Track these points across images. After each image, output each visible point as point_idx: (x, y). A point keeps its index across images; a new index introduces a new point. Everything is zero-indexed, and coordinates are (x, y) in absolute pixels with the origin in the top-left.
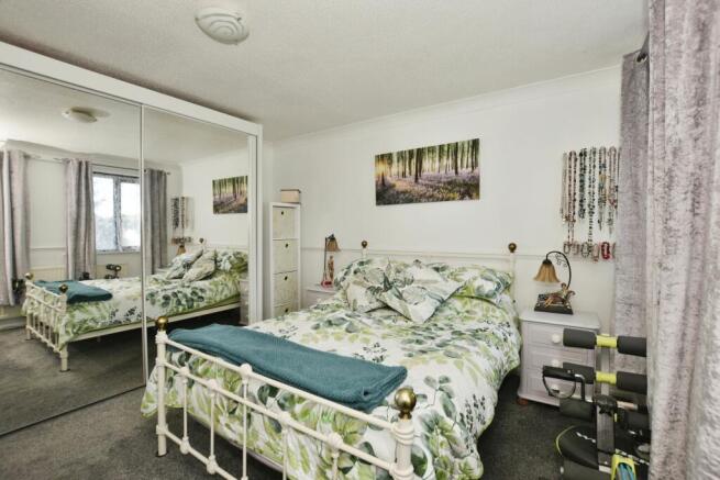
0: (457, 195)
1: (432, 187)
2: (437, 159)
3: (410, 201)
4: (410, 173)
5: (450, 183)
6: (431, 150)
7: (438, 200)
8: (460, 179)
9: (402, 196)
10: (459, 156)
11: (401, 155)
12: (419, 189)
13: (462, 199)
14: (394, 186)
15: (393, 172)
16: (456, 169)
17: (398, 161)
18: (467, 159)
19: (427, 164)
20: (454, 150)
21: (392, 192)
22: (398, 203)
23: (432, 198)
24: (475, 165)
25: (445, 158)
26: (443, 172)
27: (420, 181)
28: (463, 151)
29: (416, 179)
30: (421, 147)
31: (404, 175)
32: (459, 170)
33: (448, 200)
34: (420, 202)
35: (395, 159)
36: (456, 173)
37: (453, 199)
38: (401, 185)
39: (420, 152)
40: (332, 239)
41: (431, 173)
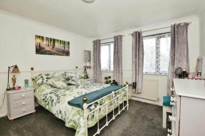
0: (65, 55)
1: (58, 51)
2: (59, 43)
3: (51, 54)
4: (51, 45)
5: (63, 51)
6: (58, 40)
7: (60, 55)
8: (65, 51)
9: (48, 52)
10: (65, 45)
11: (47, 39)
12: (54, 51)
13: (66, 56)
14: (44, 48)
15: (44, 44)
16: (64, 48)
17: (46, 40)
18: (67, 46)
19: (56, 44)
20: (64, 43)
21: (43, 50)
22: (46, 54)
23: (58, 54)
24: (69, 48)
25: (62, 44)
26: (61, 48)
27: (54, 49)
28: (66, 44)
29: (53, 48)
30: (54, 38)
31: (48, 45)
32: (65, 48)
33: (62, 55)
34: (54, 55)
35: (45, 39)
36: (65, 49)
37: (64, 55)
38: (47, 49)
39: (54, 40)
40: (16, 67)
41: (57, 47)
